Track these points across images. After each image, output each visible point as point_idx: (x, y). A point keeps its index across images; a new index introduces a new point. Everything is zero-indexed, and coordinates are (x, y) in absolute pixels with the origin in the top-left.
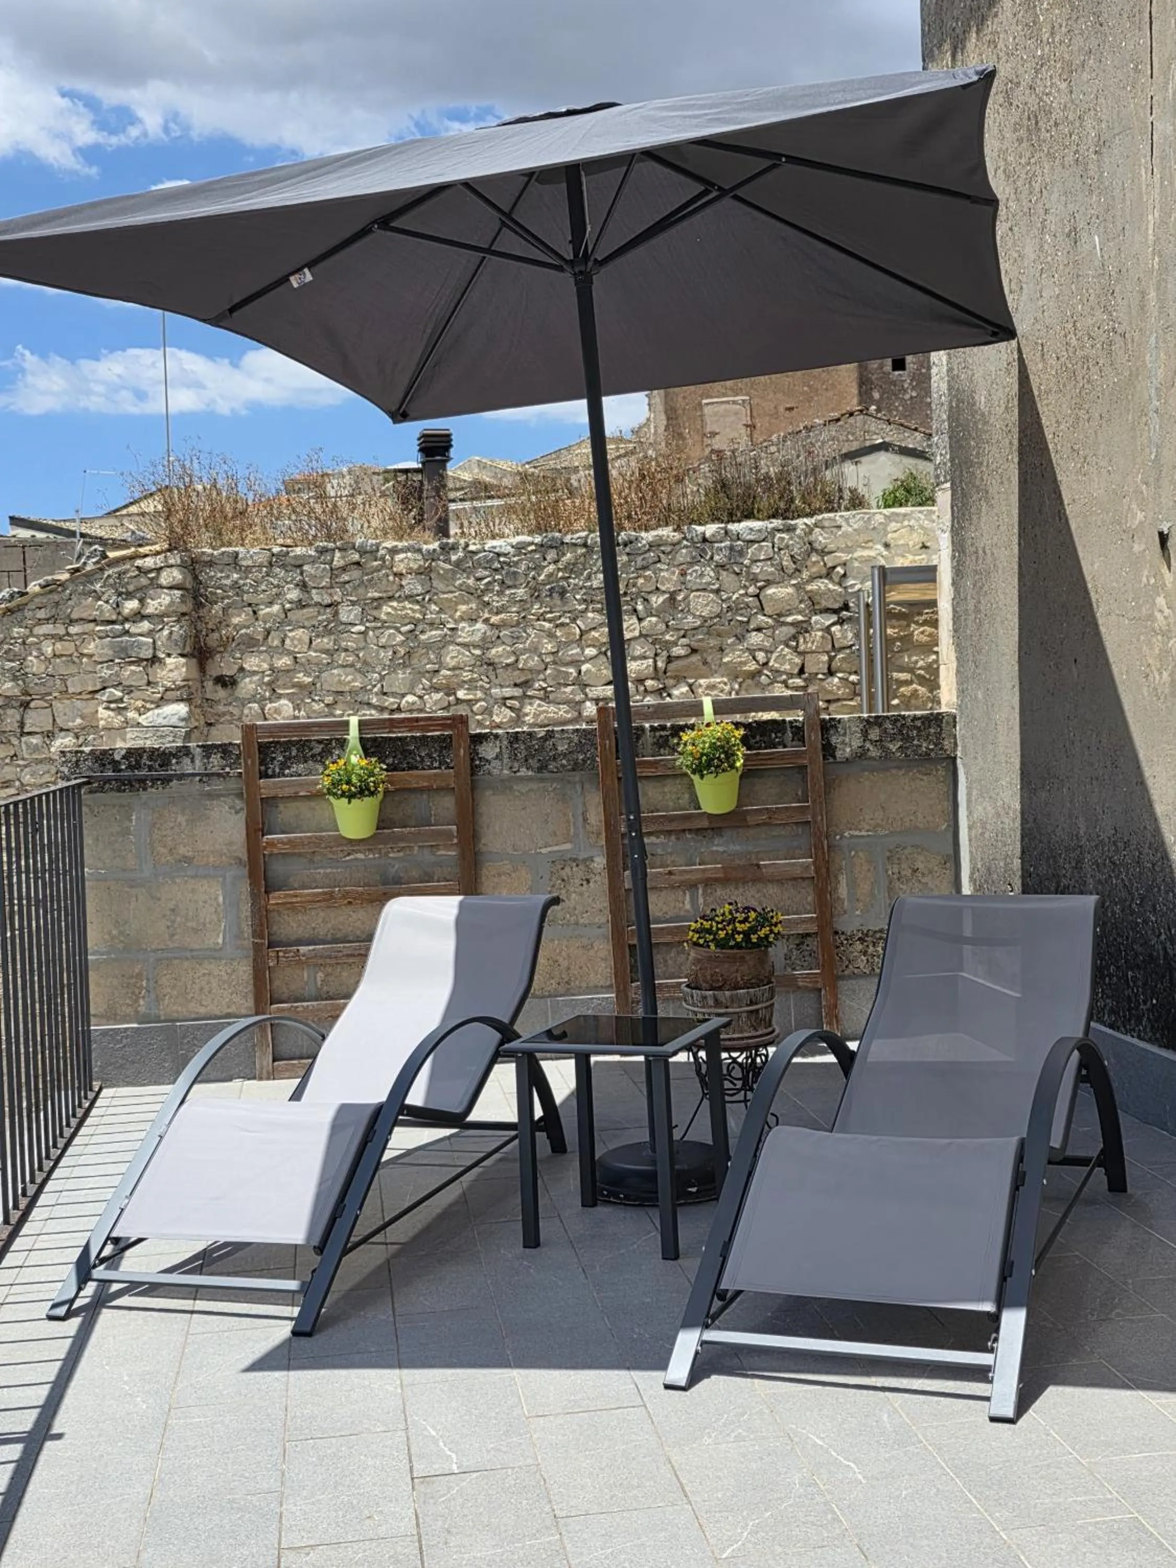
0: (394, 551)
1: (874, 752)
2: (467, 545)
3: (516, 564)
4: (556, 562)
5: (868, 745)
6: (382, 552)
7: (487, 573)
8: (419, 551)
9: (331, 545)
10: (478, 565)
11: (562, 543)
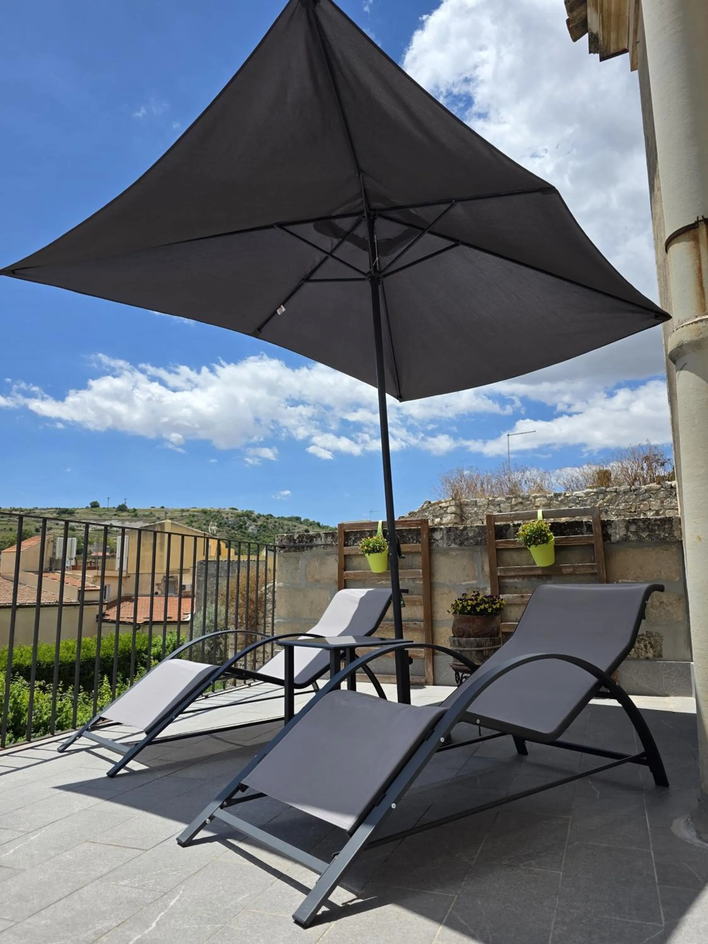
0: (535, 497)
1: (633, 537)
2: (565, 494)
3: (586, 501)
4: (603, 499)
5: (629, 534)
6: (531, 498)
7: (573, 505)
8: (546, 497)
9: (511, 496)
10: (570, 501)
11: (606, 491)
